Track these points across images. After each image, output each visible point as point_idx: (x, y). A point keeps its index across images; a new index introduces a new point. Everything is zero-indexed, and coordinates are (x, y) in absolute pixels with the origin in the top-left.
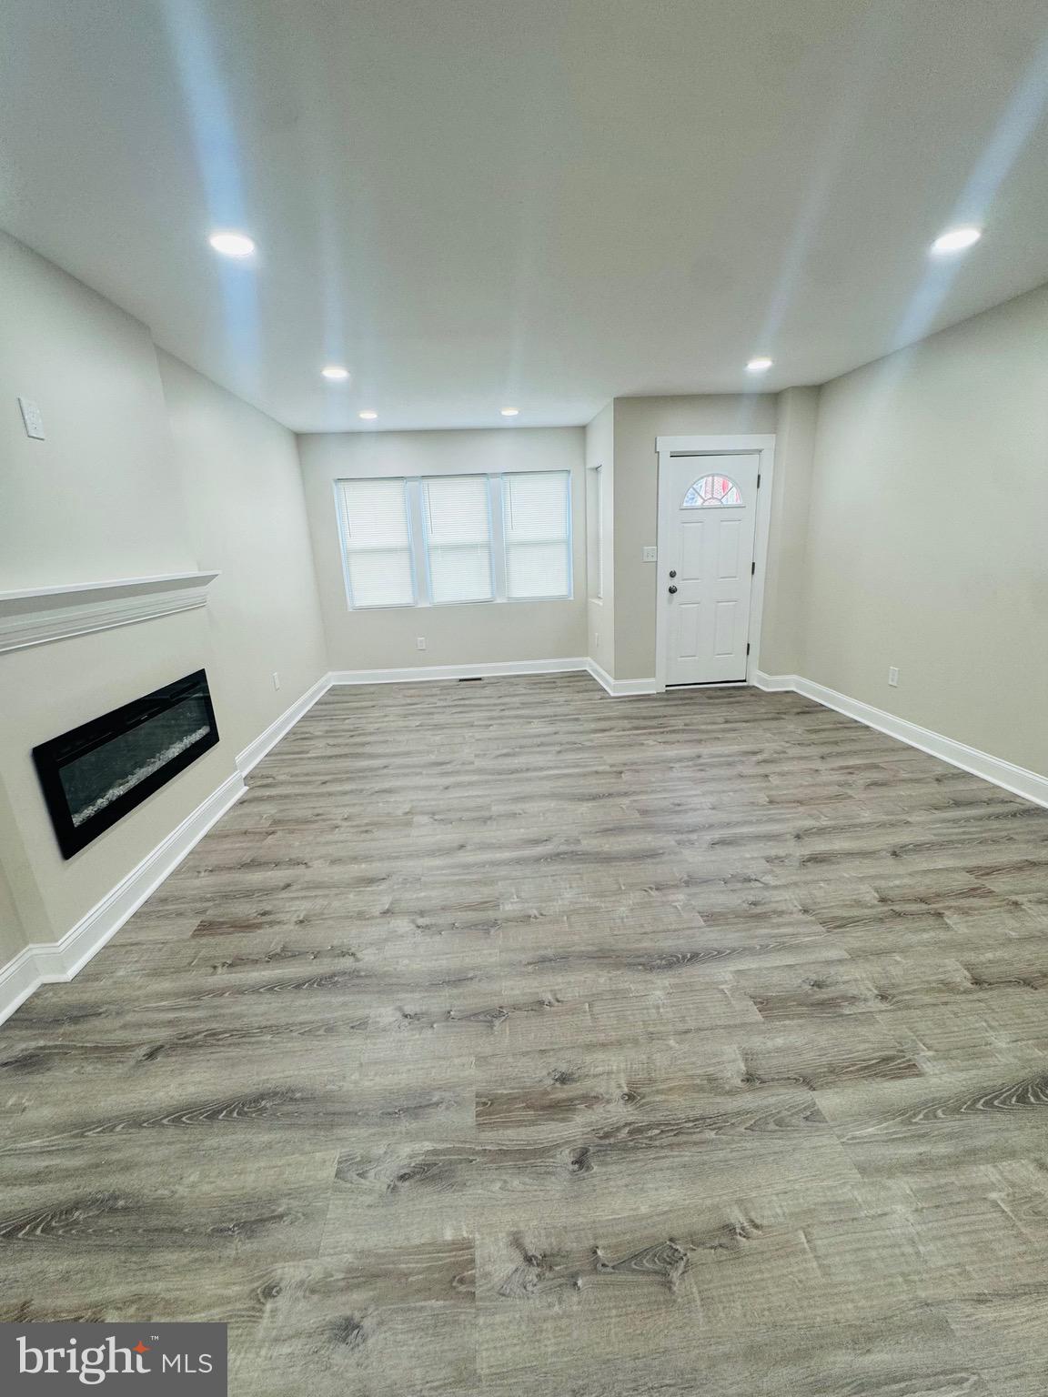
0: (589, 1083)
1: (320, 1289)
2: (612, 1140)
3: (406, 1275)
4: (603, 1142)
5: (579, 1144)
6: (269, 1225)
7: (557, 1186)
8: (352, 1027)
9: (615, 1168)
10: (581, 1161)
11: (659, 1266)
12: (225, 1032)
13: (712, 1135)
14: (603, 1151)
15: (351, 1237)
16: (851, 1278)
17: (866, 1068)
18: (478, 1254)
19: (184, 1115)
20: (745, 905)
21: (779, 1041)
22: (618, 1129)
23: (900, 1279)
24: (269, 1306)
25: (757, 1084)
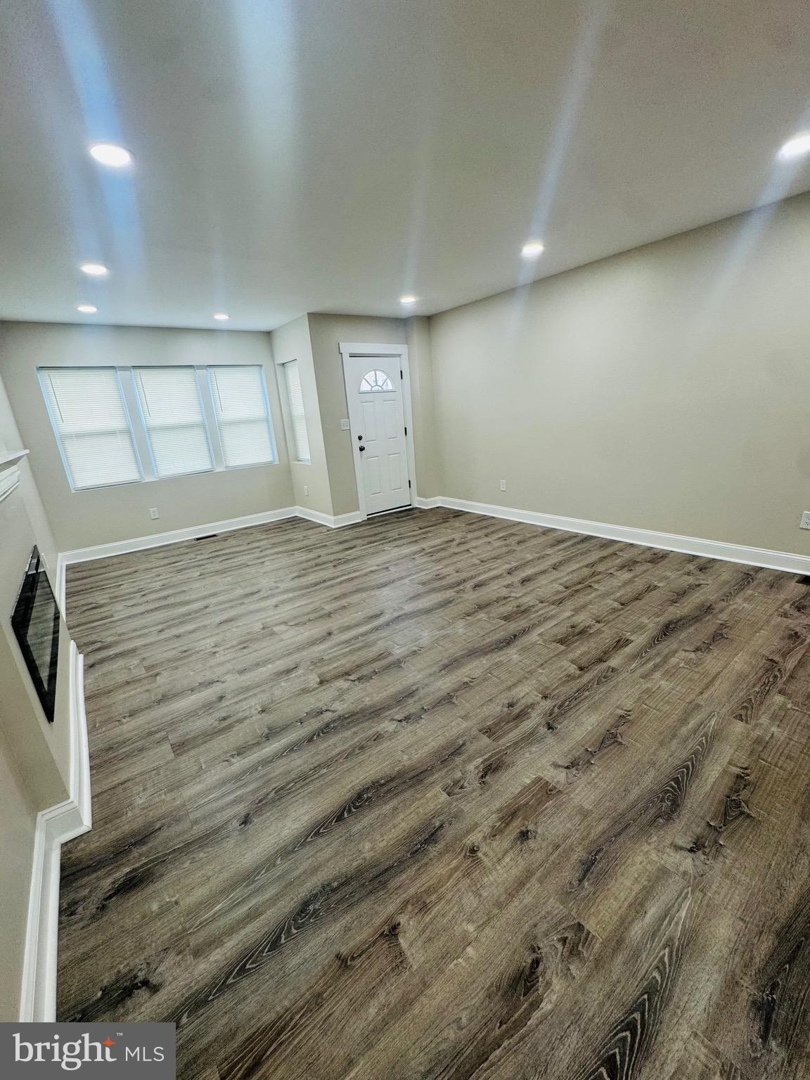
0: (524, 701)
1: (495, 833)
2: (554, 715)
3: (527, 803)
4: (551, 717)
5: (544, 723)
6: (439, 833)
7: (551, 739)
8: (375, 740)
9: (566, 722)
10: (550, 727)
11: (612, 741)
12: (288, 784)
13: (587, 693)
14: (555, 720)
15: (486, 810)
16: (668, 708)
17: (614, 647)
18: (546, 778)
19: (320, 828)
20: (515, 609)
21: (579, 652)
22: (553, 709)
23: (679, 701)
24: (480, 854)
25: (586, 669)
